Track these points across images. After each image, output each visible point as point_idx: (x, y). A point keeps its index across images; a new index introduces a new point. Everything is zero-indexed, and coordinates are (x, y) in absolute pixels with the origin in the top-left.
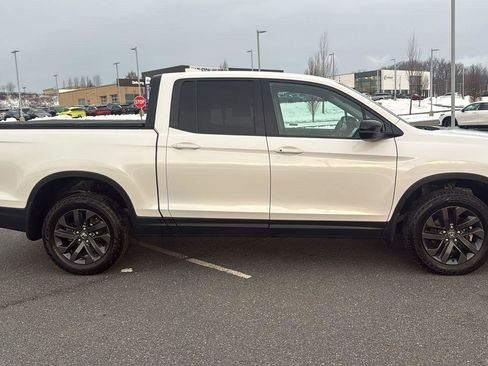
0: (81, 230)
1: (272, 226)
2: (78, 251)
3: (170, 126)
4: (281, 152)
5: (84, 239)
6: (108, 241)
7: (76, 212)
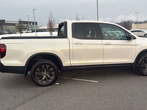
0: (44, 72)
1: (103, 66)
2: (43, 79)
3: (72, 37)
4: (106, 44)
5: (45, 75)
6: (54, 74)
7: (43, 66)
